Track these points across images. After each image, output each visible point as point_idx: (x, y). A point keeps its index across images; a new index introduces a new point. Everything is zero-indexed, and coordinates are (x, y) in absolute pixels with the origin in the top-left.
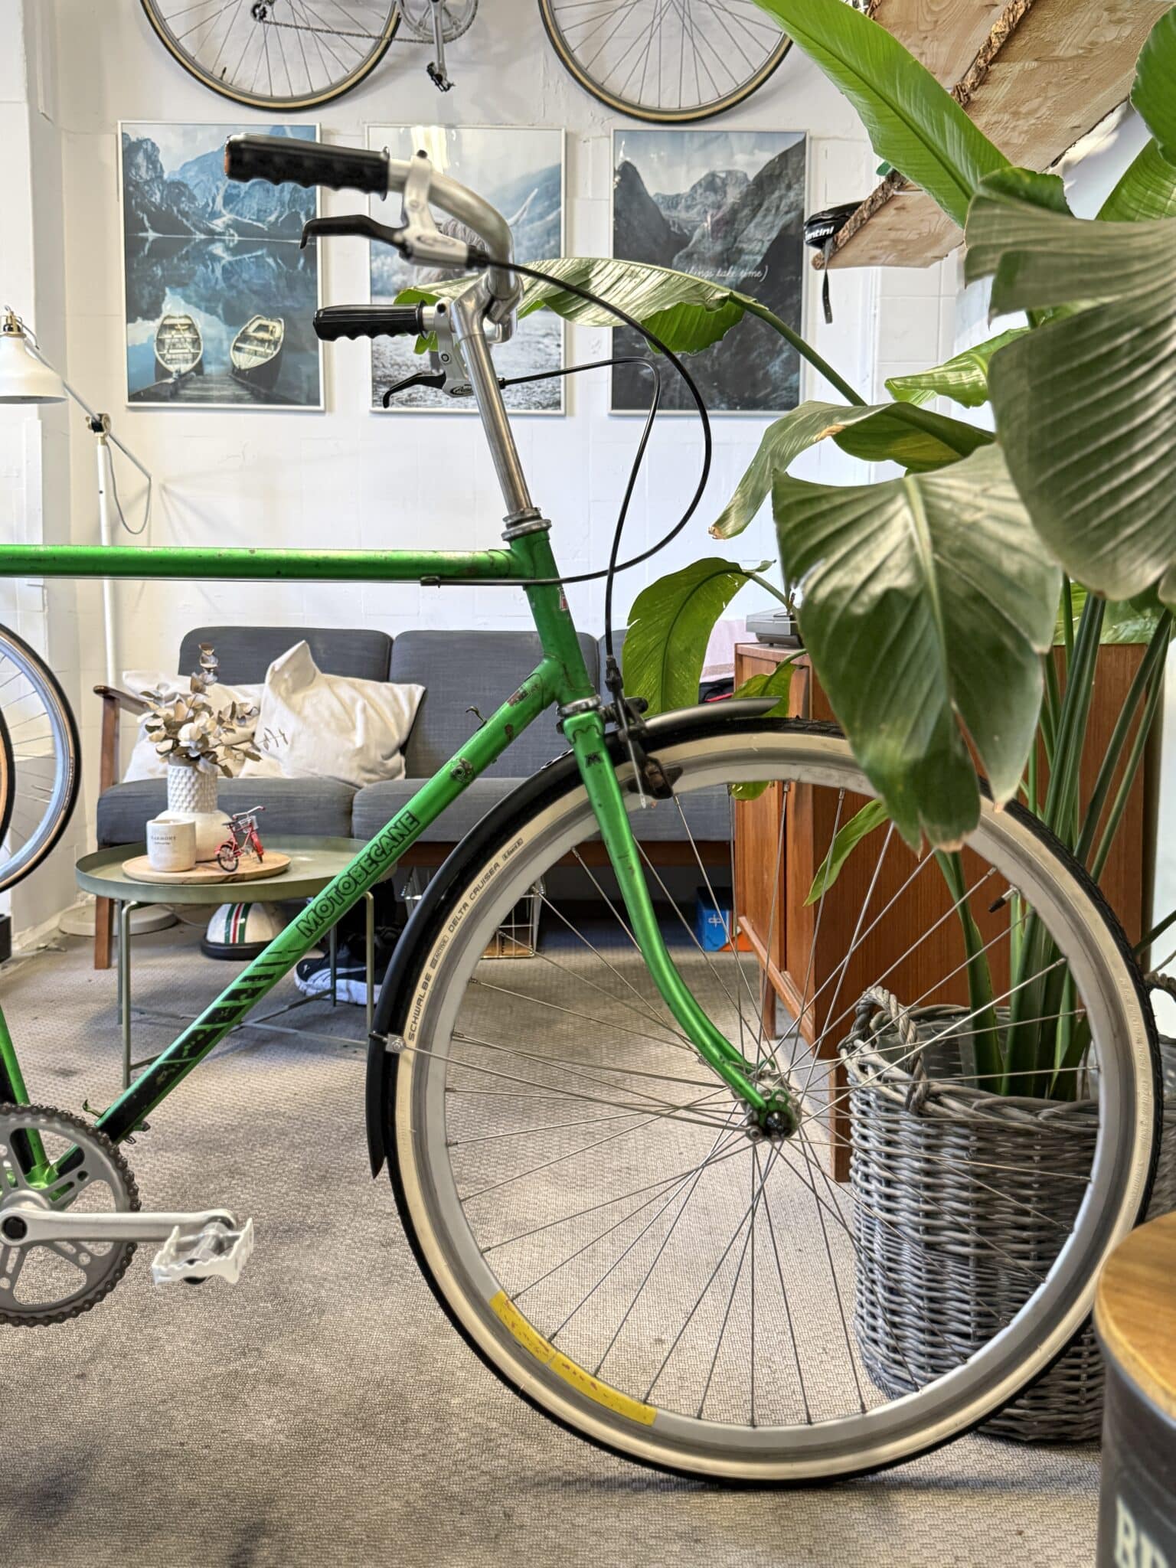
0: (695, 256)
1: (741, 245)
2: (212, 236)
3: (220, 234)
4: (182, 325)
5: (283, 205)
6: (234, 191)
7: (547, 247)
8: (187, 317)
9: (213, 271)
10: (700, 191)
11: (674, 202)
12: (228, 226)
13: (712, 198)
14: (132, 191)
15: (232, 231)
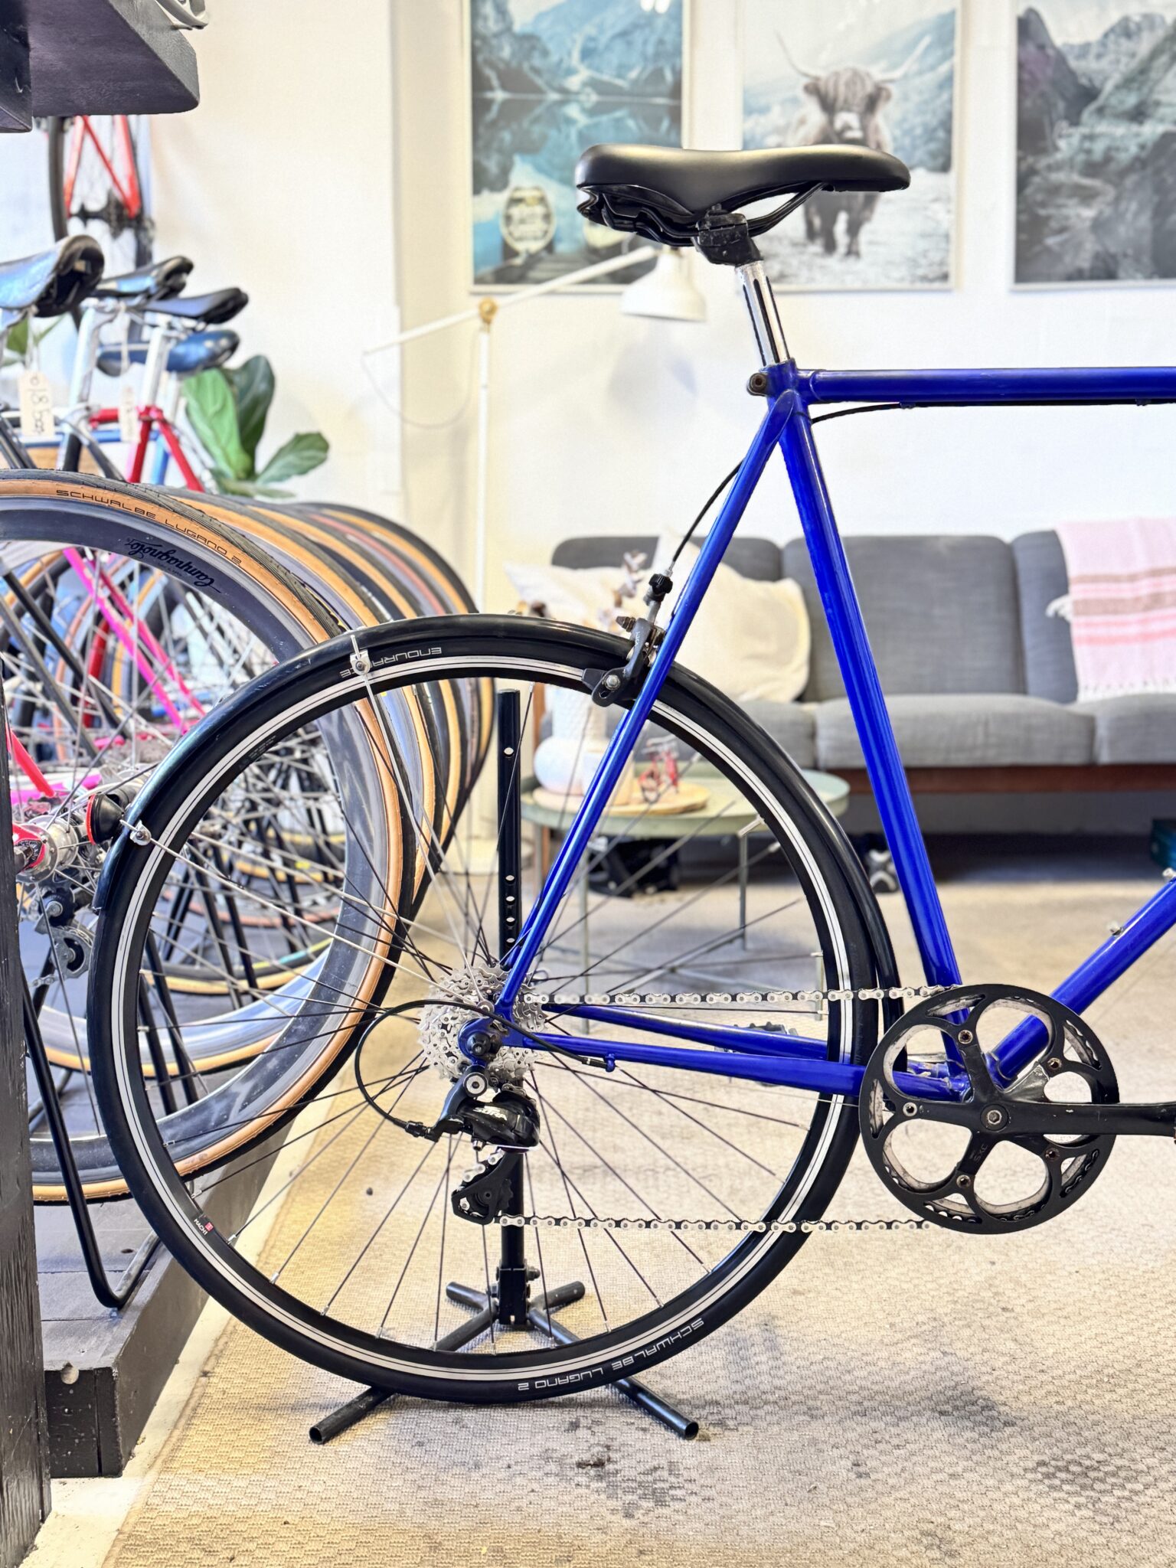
0: (1108, 111)
1: (1156, 97)
2: (567, 96)
3: (577, 93)
4: (534, 198)
5: (645, 58)
6: (591, 45)
7: (938, 102)
8: (537, 188)
9: (568, 137)
10: (1112, 37)
11: (1084, 50)
12: (585, 84)
13: (1126, 45)
14: (479, 44)
15: (588, 90)
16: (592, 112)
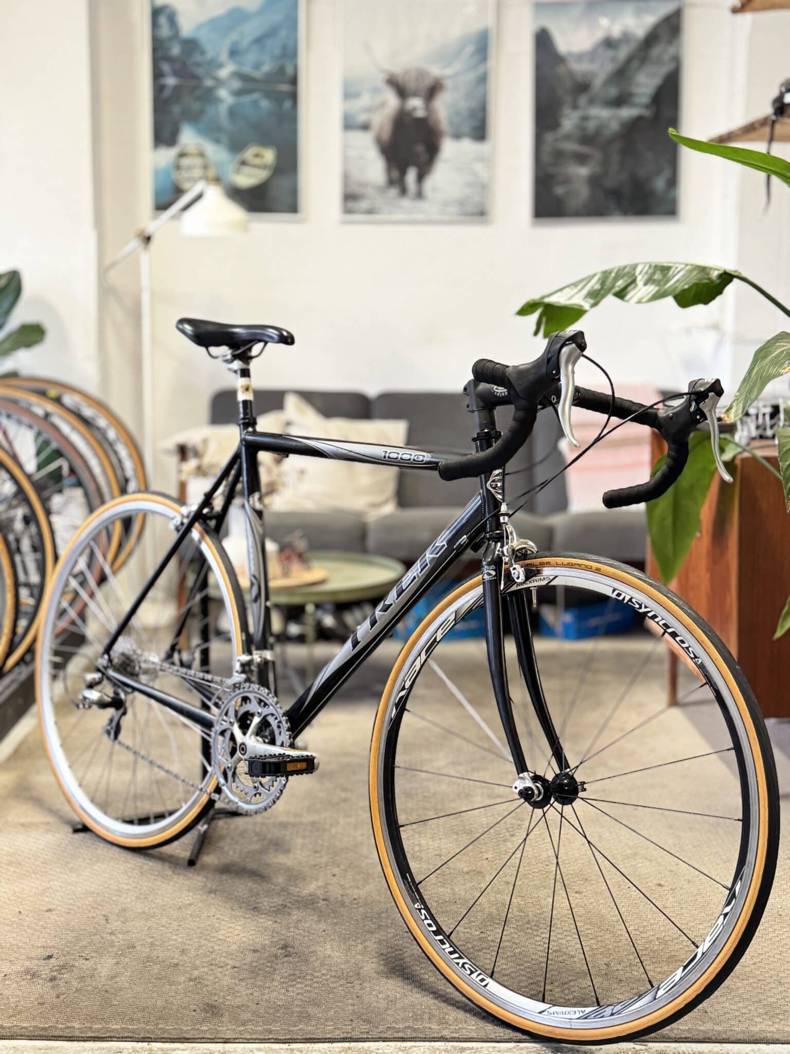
0: (596, 100)
1: (632, 89)
2: (220, 83)
3: (226, 81)
4: (196, 153)
5: (273, 57)
6: (236, 47)
7: (477, 94)
8: (198, 146)
10: (599, 49)
12: (231, 75)
14: (158, 44)
15: (234, 79)
16: (238, 93)
